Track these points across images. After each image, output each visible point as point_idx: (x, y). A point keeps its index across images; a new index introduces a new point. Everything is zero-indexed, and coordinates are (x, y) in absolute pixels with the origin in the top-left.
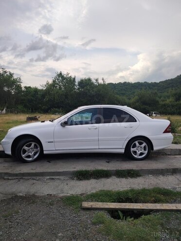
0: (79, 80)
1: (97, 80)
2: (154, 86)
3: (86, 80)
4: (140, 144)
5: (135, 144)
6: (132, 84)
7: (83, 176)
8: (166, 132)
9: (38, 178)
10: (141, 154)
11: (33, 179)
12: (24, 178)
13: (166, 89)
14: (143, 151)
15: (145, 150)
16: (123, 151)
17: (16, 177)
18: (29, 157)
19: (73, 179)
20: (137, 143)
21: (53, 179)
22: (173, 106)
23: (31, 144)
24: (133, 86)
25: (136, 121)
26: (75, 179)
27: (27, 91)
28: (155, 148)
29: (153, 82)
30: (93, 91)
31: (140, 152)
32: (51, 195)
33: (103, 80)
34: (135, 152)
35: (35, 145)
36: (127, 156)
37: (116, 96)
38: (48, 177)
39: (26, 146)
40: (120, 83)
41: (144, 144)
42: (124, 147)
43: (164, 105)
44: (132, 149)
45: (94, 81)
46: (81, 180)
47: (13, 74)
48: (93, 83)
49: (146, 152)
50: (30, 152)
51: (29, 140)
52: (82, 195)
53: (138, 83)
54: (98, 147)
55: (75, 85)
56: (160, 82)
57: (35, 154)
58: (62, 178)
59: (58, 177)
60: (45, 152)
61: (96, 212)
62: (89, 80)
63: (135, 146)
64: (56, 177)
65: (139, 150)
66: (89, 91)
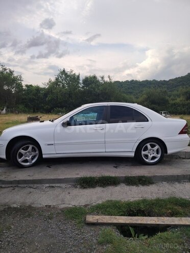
0: (84, 78)
1: (102, 78)
2: (164, 84)
3: (91, 78)
4: (153, 146)
5: (146, 147)
6: (139, 82)
7: (87, 183)
8: (182, 132)
9: (36, 186)
10: (154, 158)
11: (30, 187)
12: (20, 185)
13: (176, 87)
14: (155, 155)
15: (158, 153)
16: (133, 155)
17: (10, 185)
18: (26, 161)
19: (77, 187)
20: (148, 145)
21: (53, 187)
22: (184, 105)
23: (28, 147)
24: (141, 85)
25: (148, 121)
26: (78, 186)
27: (28, 90)
28: (169, 152)
29: (162, 80)
30: (99, 89)
31: (152, 156)
32: (50, 206)
33: (109, 77)
34: (146, 156)
35: (33, 148)
36: (137, 160)
37: (123, 94)
38: (48, 185)
39: (23, 149)
40: (127, 81)
41: (157, 147)
42: (134, 150)
43: (175, 104)
44: (143, 153)
45: (100, 79)
46: (85, 188)
47: (13, 71)
48: (98, 81)
49: (159, 156)
50: (27, 156)
51: (26, 142)
52: (86, 206)
53: (147, 81)
54: (104, 150)
55: (79, 83)
56: (170, 80)
57: (32, 159)
58: (63, 185)
59: (58, 185)
60: (44, 156)
61: (103, 228)
62: (95, 77)
63: (146, 149)
64: (57, 185)
65: (151, 153)
66: (94, 89)
